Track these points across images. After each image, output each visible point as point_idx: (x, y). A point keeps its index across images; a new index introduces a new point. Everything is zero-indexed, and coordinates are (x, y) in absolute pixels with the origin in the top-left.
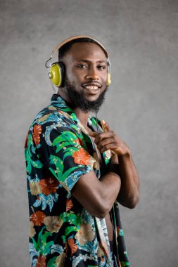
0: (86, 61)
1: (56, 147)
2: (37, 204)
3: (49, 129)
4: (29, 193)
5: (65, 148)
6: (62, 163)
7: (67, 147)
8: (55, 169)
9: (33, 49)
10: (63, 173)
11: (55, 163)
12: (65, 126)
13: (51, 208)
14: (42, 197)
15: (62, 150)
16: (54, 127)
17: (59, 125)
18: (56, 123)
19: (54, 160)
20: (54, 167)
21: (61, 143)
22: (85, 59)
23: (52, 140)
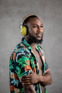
0: (37, 25)
1: (19, 63)
2: (12, 82)
3: (18, 55)
4: (10, 77)
5: (22, 64)
6: (20, 70)
7: (23, 63)
8: (18, 72)
9: (12, 20)
10: (21, 74)
11: (18, 69)
12: (24, 54)
13: (17, 85)
14: (14, 80)
15: (21, 64)
16: (20, 54)
17: (22, 54)
18: (21, 52)
19: (18, 68)
20: (17, 71)
21: (21, 61)
22: (36, 24)
23: (18, 60)
